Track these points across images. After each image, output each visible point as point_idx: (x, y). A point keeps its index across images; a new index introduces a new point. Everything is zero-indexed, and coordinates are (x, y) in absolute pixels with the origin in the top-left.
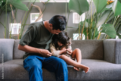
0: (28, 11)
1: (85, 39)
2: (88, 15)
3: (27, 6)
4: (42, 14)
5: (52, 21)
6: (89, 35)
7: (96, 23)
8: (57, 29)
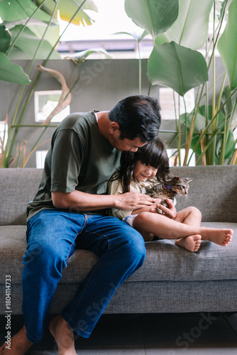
0: (28, 84)
1: (196, 165)
2: (205, 94)
3: (24, 71)
4: (70, 95)
5: (118, 115)
6: (207, 153)
7: (229, 117)
8: (132, 138)
